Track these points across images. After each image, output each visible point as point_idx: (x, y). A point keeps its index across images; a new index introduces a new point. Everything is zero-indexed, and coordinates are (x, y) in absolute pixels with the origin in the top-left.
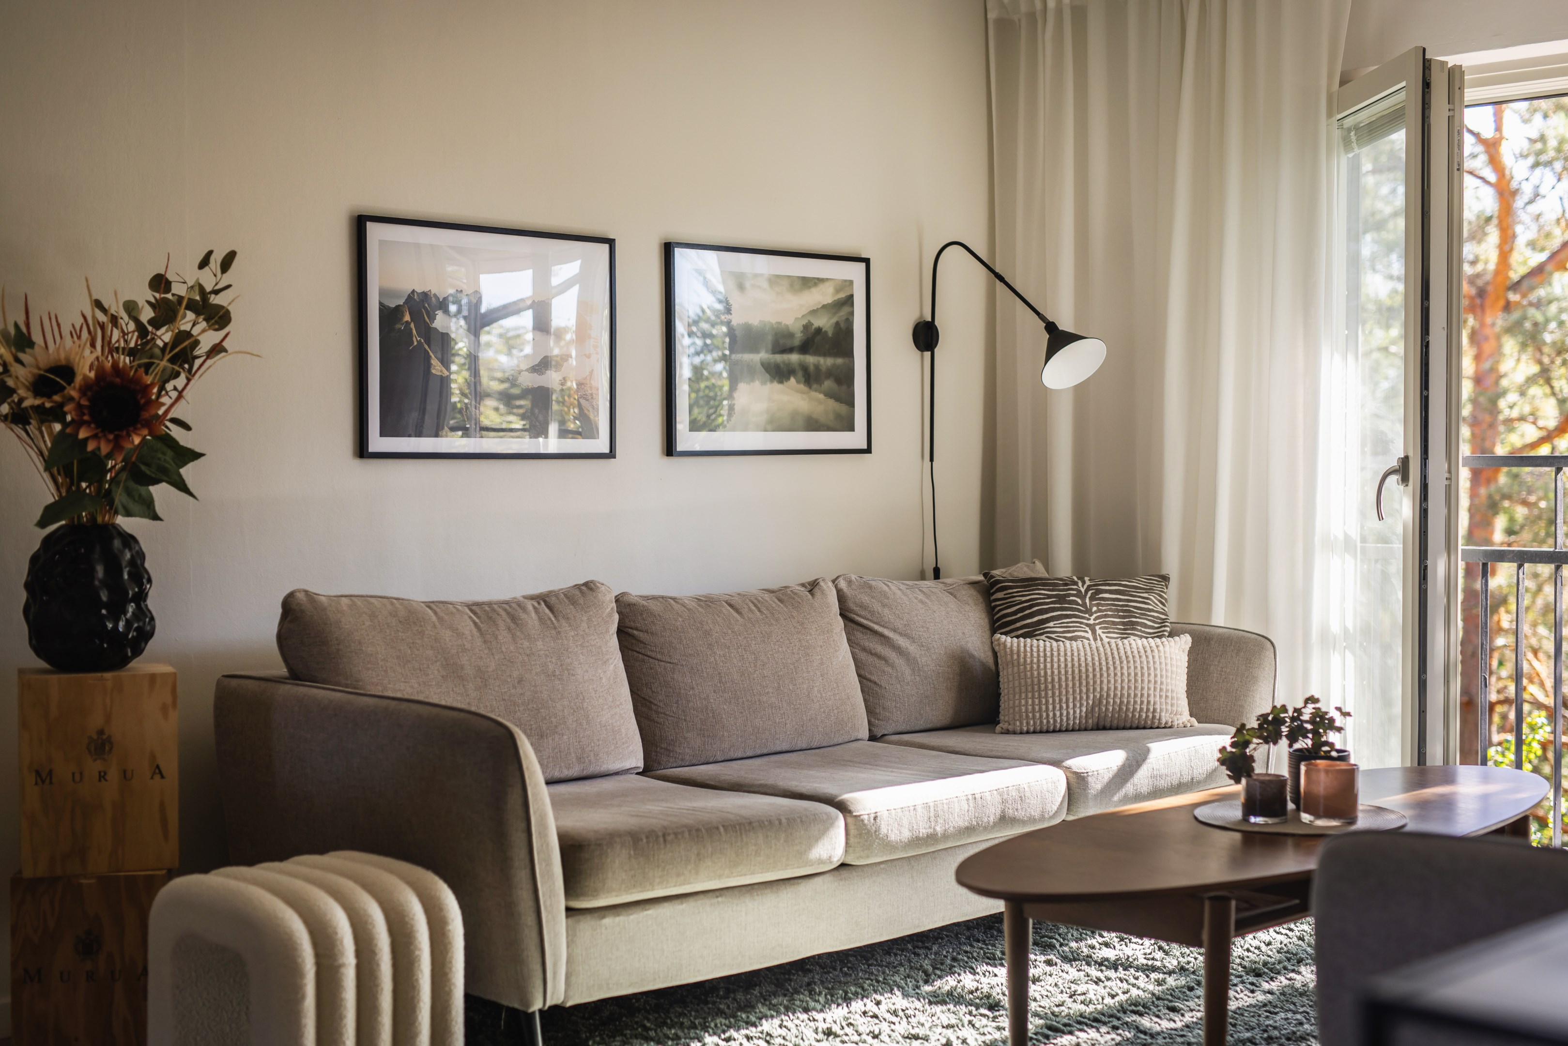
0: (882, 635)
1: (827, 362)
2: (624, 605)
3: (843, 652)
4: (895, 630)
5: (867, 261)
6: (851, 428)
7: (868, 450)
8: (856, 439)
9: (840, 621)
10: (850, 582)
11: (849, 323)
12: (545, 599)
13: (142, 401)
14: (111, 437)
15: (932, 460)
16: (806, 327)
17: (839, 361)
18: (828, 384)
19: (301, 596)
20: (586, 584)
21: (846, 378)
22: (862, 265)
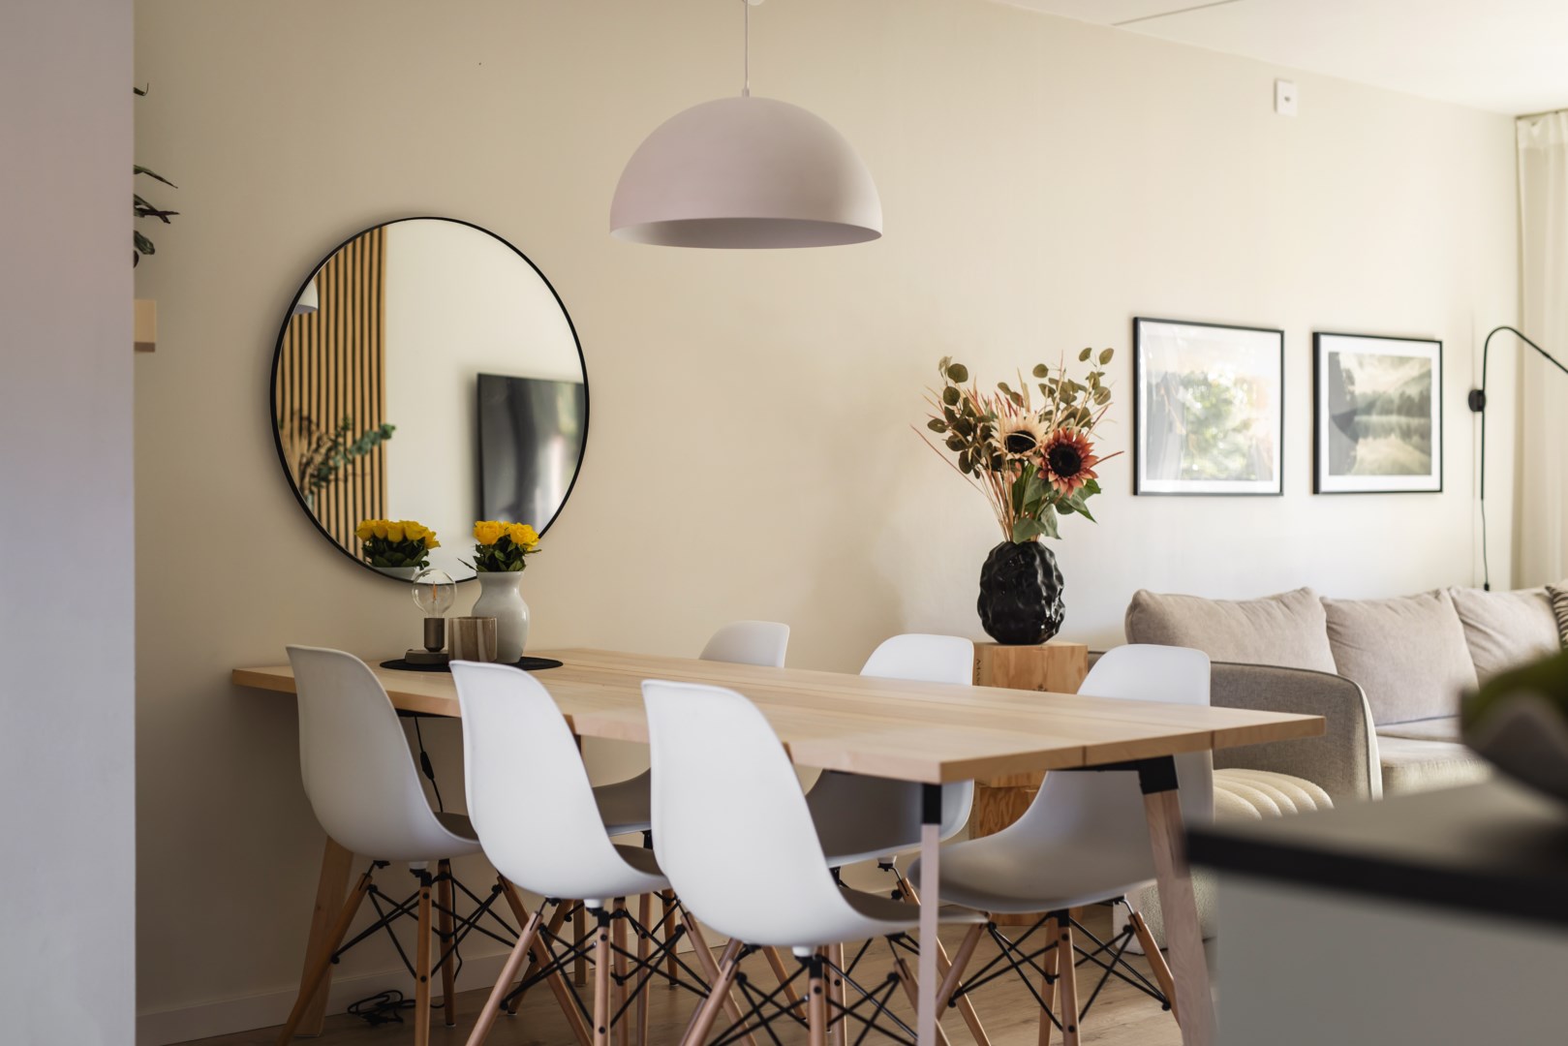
0: (1485, 633)
1: (1415, 422)
2: (1327, 607)
3: (1465, 648)
4: (1494, 629)
5: (1440, 343)
6: (1430, 474)
7: (1441, 491)
8: (1432, 482)
9: (1460, 625)
10: (1458, 592)
11: (1429, 390)
12: (1280, 599)
13: (1083, 456)
15: (1482, 497)
16: (1402, 395)
17: (1422, 421)
18: (1416, 439)
19: (1143, 594)
20: (1303, 589)
21: (1425, 435)
22: (1437, 346)
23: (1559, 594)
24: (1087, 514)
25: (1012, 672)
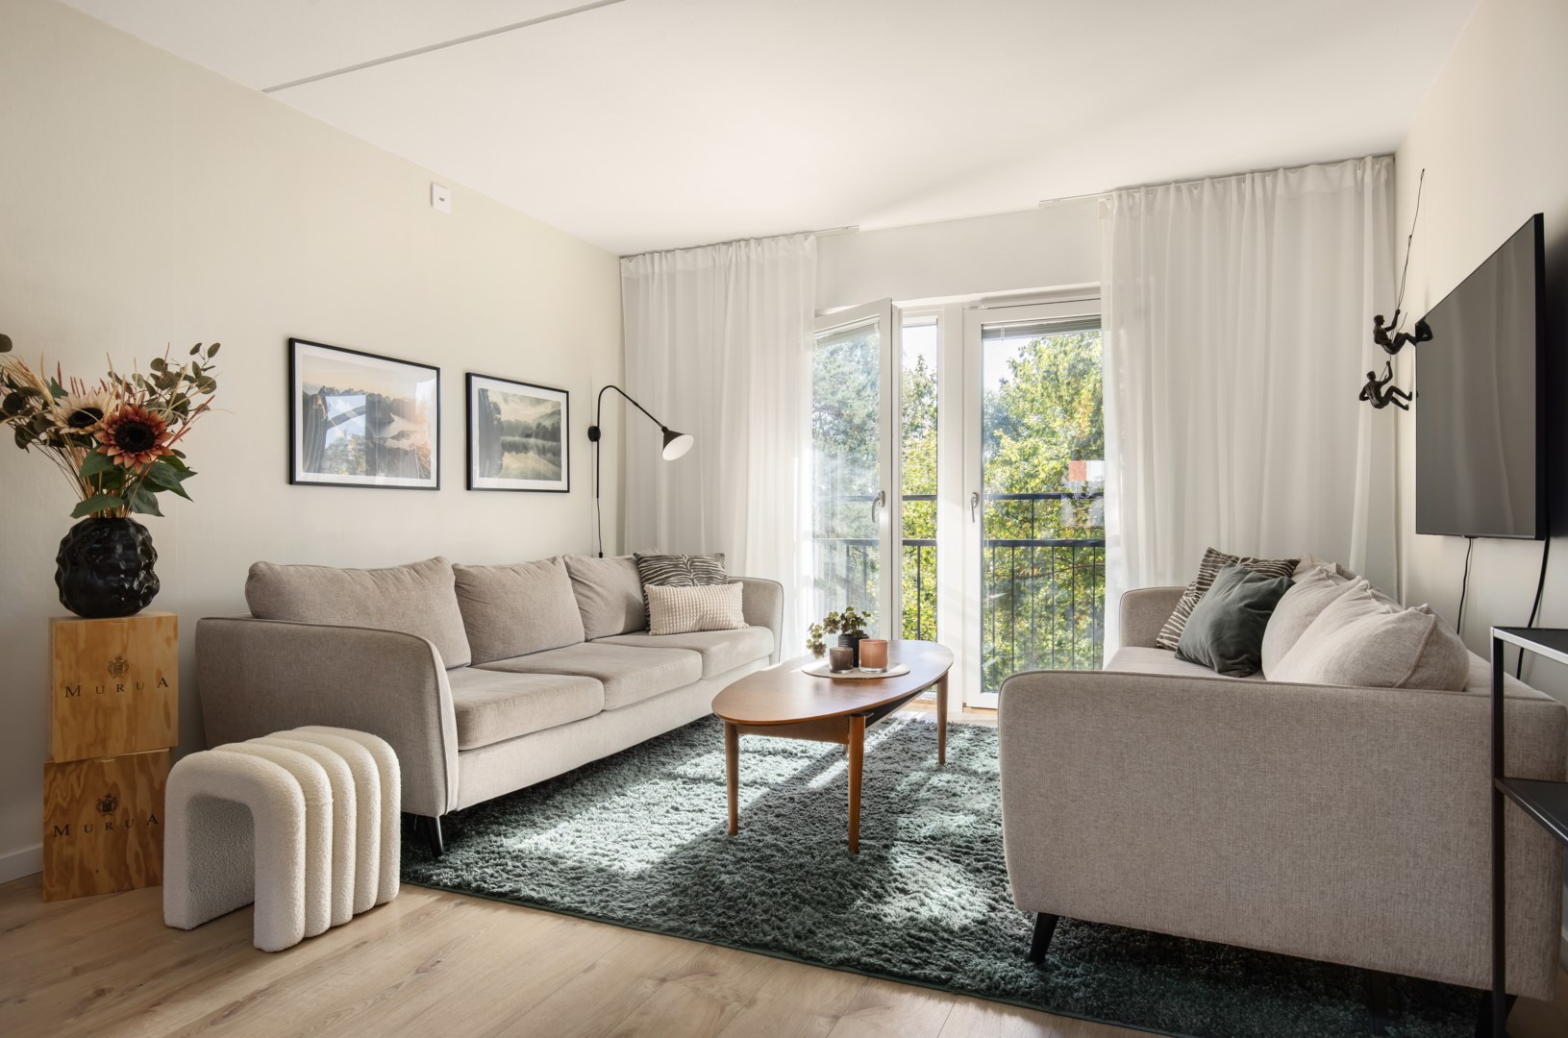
0: (589, 586)
1: (549, 444)
2: (458, 572)
3: (572, 597)
4: (595, 583)
5: (567, 393)
6: (560, 480)
7: (568, 491)
8: (562, 485)
9: (570, 579)
10: (571, 558)
11: (559, 423)
12: (414, 568)
13: (156, 433)
14: (133, 456)
15: (598, 496)
16: (539, 425)
17: (554, 444)
18: (549, 455)
19: (262, 566)
20: (436, 559)
21: (557, 453)
22: (565, 394)
23: (642, 558)
24: (182, 493)
25: (82, 645)
